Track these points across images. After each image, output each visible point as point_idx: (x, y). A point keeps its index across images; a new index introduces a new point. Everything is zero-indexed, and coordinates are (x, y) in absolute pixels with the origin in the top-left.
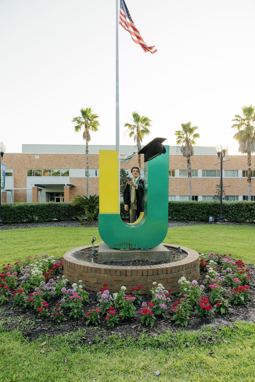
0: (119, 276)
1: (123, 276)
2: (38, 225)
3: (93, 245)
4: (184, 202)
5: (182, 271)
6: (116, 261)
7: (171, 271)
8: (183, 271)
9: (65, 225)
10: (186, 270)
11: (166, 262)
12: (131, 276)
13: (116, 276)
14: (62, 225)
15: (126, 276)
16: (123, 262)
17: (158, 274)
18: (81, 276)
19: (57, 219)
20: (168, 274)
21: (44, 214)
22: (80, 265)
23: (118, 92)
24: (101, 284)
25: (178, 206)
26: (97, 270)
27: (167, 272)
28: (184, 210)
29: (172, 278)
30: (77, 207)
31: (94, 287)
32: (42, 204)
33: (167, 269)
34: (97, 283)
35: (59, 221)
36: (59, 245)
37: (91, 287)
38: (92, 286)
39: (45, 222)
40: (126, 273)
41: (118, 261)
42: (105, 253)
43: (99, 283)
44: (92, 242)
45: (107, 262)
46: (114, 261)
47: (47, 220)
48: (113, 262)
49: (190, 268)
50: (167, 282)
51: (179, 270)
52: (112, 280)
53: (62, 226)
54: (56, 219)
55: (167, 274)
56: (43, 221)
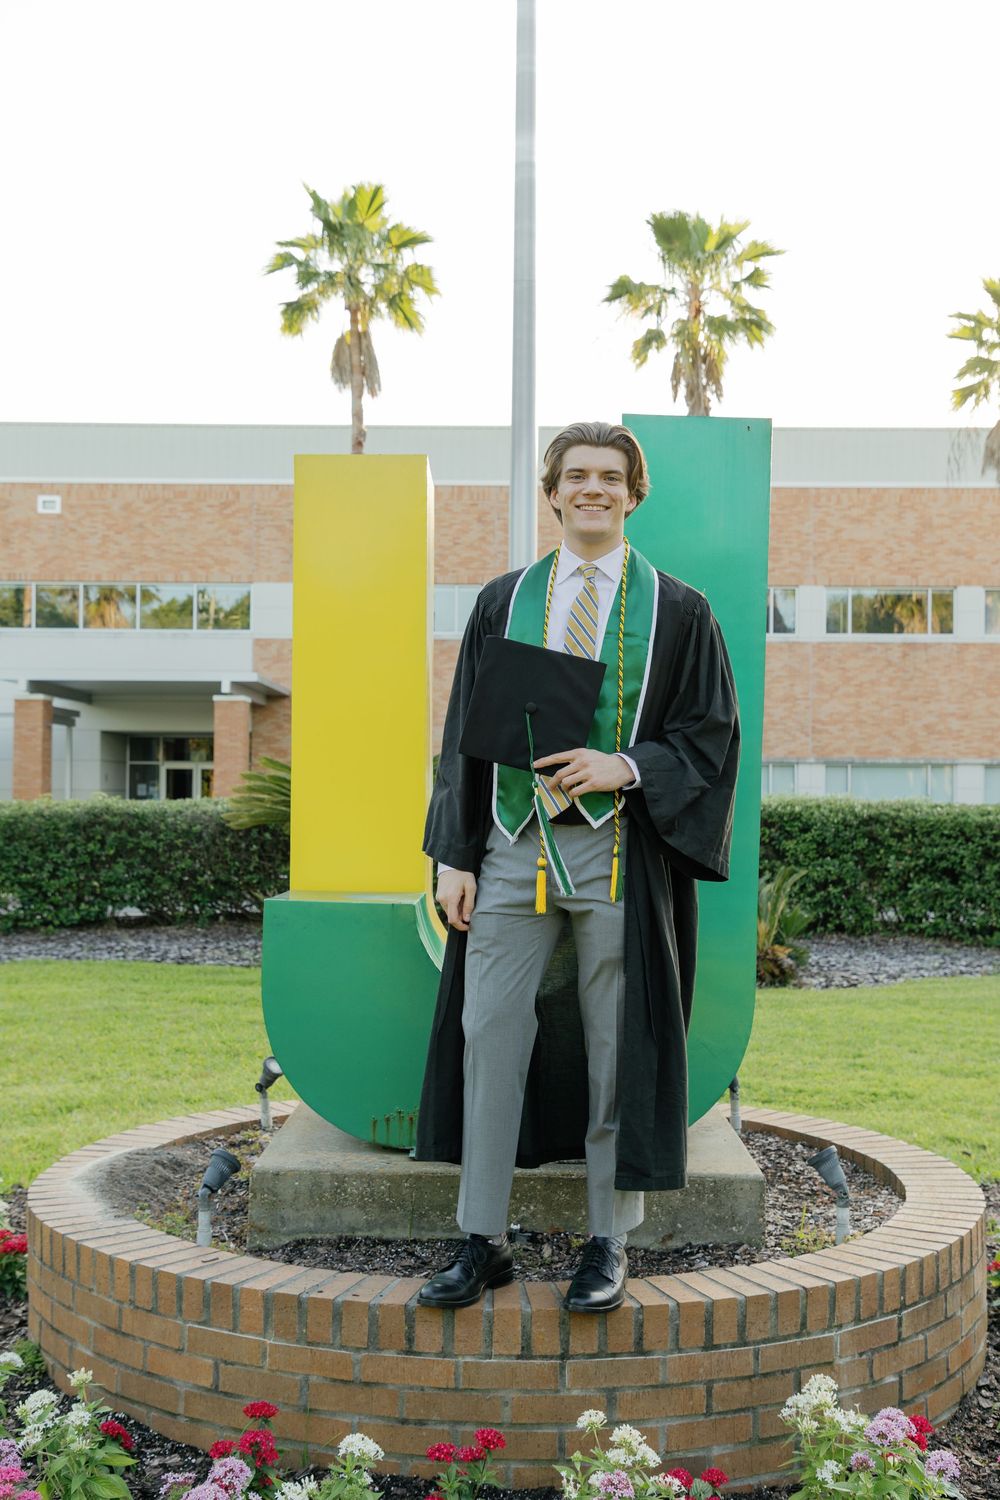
0: (358, 1350)
1: (386, 1354)
2: (15, 949)
3: (266, 1109)
4: (989, 813)
5: (829, 1328)
6: (376, 1233)
7: (742, 1328)
8: (840, 1327)
9: (186, 953)
10: (858, 1320)
11: (724, 1255)
12: (443, 1354)
13: (342, 1347)
14: (166, 952)
15: (409, 1352)
16: (422, 1243)
17: (640, 1349)
18: (115, 1331)
19: (141, 908)
20: (717, 1347)
21: (53, 876)
22: (112, 1261)
23: (531, 63)
24: (239, 1396)
25: (949, 837)
26: (217, 1299)
27: (709, 1335)
29: (750, 1377)
30: (268, 835)
31: (192, 1420)
32: (46, 813)
33: (709, 1313)
34: (215, 1389)
35: (155, 920)
36: (96, 1089)
37: (174, 1415)
38: (181, 1410)
39: (62, 926)
40: (411, 1327)
41: (388, 1234)
42: (298, 1175)
43: (226, 1394)
44: (262, 1088)
45: (313, 1242)
46: (359, 1235)
47: (77, 916)
48: (350, 1242)
49: (897, 1305)
50: (709, 1406)
51: (804, 1325)
52: (313, 1379)
53: (163, 958)
54: (134, 912)
55: (710, 1345)
56: (46, 923)
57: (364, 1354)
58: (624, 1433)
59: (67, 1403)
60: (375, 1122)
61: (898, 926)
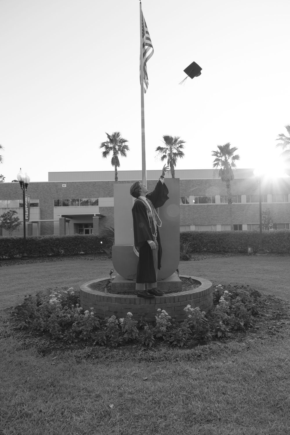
0: (128, 304)
1: (132, 304)
2: (64, 259)
3: (111, 277)
4: (220, 232)
5: (190, 300)
6: (129, 291)
7: (179, 299)
8: (192, 300)
9: (92, 259)
10: (194, 299)
11: (177, 292)
12: (139, 304)
13: (126, 304)
14: (89, 259)
15: (135, 304)
16: (135, 292)
17: (165, 303)
18: (94, 304)
19: (84, 252)
20: (175, 302)
21: (70, 247)
22: (94, 295)
23: (144, 117)
25: (214, 236)
26: (109, 299)
27: (174, 301)
28: (220, 241)
29: (179, 306)
30: (104, 239)
31: (106, 315)
32: (68, 237)
33: (174, 297)
34: (109, 311)
35: (86, 254)
36: (82, 278)
37: (103, 315)
38: (104, 314)
39: (71, 255)
40: (135, 301)
41: (131, 291)
42: (118, 283)
43: (110, 311)
44: (110, 274)
45: (121, 292)
46: (127, 291)
47: (73, 254)
48: (126, 292)
49: (199, 297)
50: (174, 310)
51: (187, 299)
53: (88, 260)
54: (83, 253)
55: (174, 302)
56: (69, 255)
57: (129, 305)
58: (163, 311)
59: (90, 312)
60: (128, 276)
61: (206, 251)
